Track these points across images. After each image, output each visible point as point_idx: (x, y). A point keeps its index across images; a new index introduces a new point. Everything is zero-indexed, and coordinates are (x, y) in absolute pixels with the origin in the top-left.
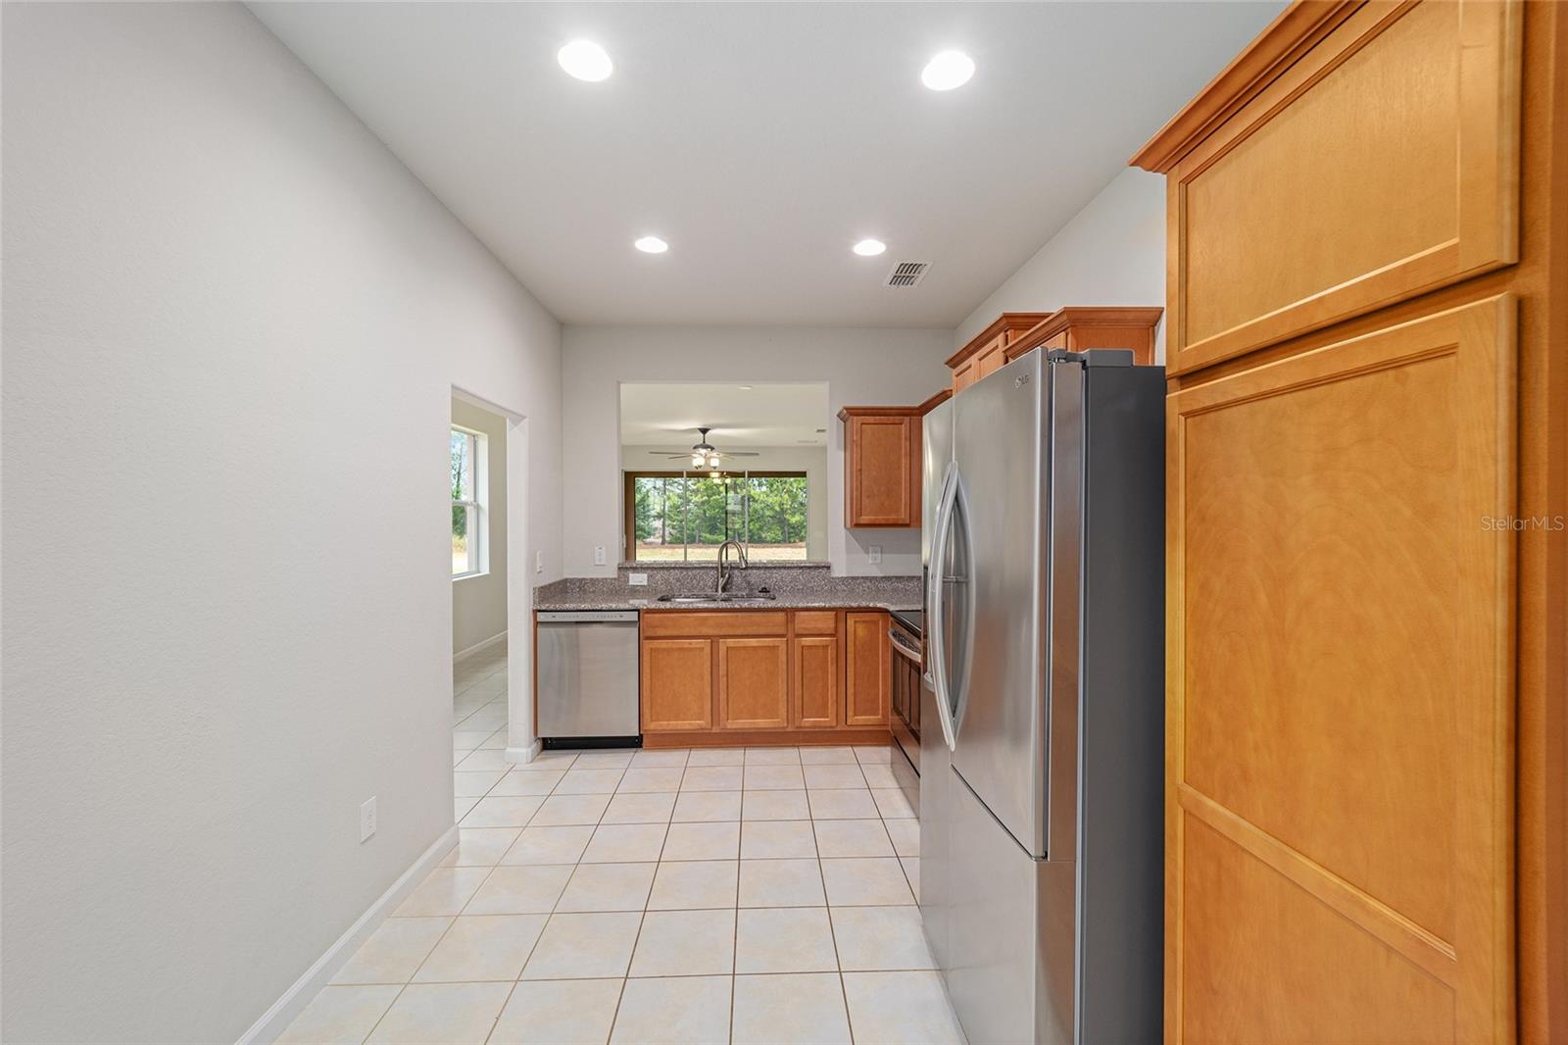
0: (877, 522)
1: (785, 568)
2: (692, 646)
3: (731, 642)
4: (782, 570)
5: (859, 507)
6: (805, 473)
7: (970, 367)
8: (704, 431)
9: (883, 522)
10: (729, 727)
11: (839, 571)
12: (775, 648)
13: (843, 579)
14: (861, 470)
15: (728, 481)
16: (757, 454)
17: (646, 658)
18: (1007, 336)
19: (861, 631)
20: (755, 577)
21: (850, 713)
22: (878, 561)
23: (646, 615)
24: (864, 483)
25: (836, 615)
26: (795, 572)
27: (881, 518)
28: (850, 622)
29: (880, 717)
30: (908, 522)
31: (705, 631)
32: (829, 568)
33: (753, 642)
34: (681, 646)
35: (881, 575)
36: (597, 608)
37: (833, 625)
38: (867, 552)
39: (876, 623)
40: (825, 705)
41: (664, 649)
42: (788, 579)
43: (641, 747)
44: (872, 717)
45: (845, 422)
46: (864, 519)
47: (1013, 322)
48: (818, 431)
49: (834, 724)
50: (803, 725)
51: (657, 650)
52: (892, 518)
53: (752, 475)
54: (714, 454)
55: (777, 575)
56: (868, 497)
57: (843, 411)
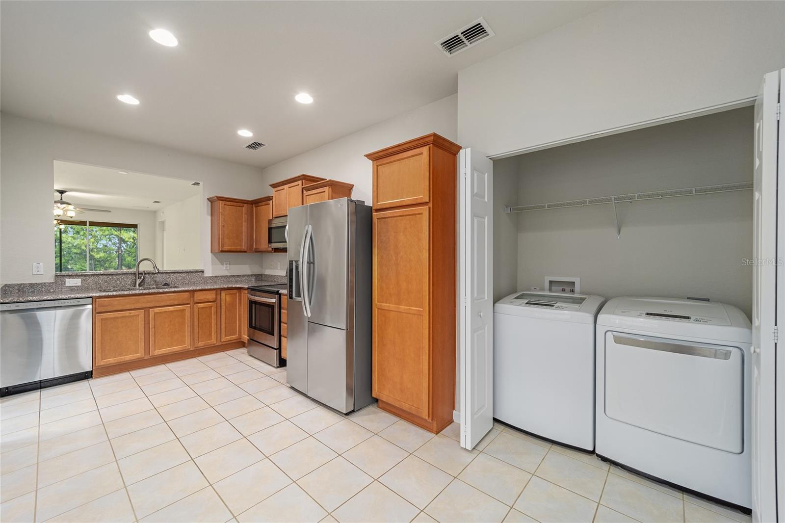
0: (232, 250)
1: (178, 273)
2: (132, 314)
3: (157, 310)
4: (176, 274)
5: (223, 243)
6: (137, 225)
7: (284, 189)
8: (62, 192)
9: (235, 250)
10: (156, 354)
11: (208, 273)
12: (184, 310)
13: (210, 277)
14: (224, 226)
16: (110, 212)
17: (98, 324)
18: (302, 182)
19: (228, 298)
20: (159, 278)
21: (223, 336)
22: (228, 268)
23: (98, 300)
24: (226, 232)
25: (216, 292)
26: (183, 275)
27: (233, 248)
28: (223, 294)
29: (237, 336)
30: (246, 250)
31: (139, 306)
32: (203, 272)
33: (171, 308)
34: (124, 315)
35: (230, 275)
36: (58, 298)
37: (215, 297)
38: (223, 264)
39: (235, 294)
40: (211, 335)
41: (111, 318)
42: (180, 278)
43: (92, 377)
44: (233, 336)
45: (211, 202)
46: (226, 248)
47: (305, 178)
49: (215, 342)
50: (199, 346)
51: (106, 319)
52: (238, 248)
53: (92, 224)
54: (71, 207)
55: (173, 277)
56: (227, 238)
57: (210, 198)
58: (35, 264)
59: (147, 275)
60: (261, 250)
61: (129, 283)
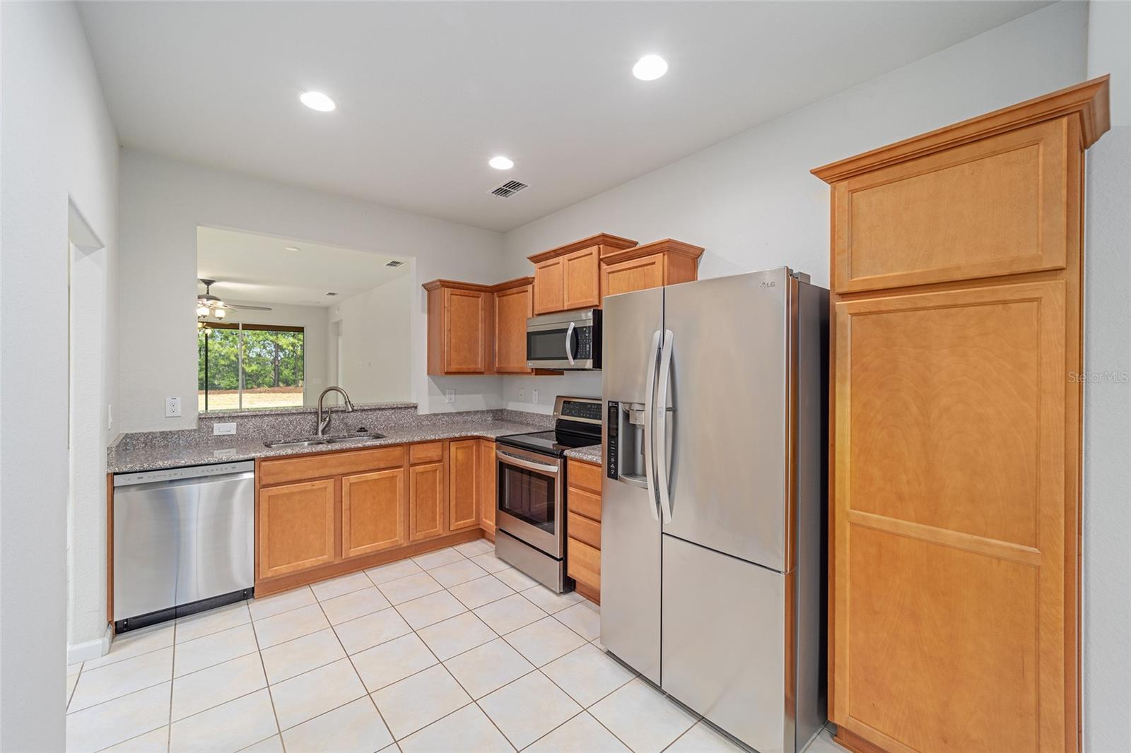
0: (462, 371)
1: (379, 409)
2: (314, 487)
3: (353, 478)
4: (377, 412)
5: (449, 359)
6: (303, 328)
7: (558, 263)
8: (208, 283)
9: (467, 371)
10: (351, 555)
11: (423, 410)
12: (393, 478)
13: (427, 416)
14: (450, 330)
15: (209, 331)
16: (270, 309)
17: (264, 506)
18: (599, 248)
19: (461, 455)
20: (352, 419)
21: (453, 520)
22: (453, 400)
23: (263, 464)
24: (453, 340)
25: (443, 445)
26: (387, 413)
27: (464, 367)
28: (453, 449)
29: (474, 519)
30: (483, 370)
31: (326, 472)
32: (416, 407)
33: (375, 475)
34: (303, 489)
35: (455, 411)
36: (203, 462)
37: (441, 453)
38: (445, 394)
39: (470, 447)
40: (434, 519)
41: (284, 495)
42: (383, 418)
43: (253, 597)
44: (468, 521)
45: (429, 290)
46: (454, 368)
47: (606, 241)
48: (330, 294)
49: (441, 532)
50: (416, 539)
51: (276, 496)
52: (472, 367)
53: (246, 327)
54: (220, 304)
55: (372, 416)
56: (456, 351)
57: (428, 284)
58: (169, 400)
59: (334, 415)
60: (508, 371)
61: (307, 428)
